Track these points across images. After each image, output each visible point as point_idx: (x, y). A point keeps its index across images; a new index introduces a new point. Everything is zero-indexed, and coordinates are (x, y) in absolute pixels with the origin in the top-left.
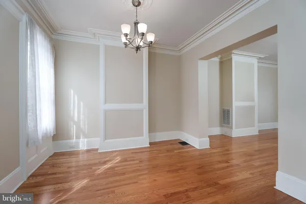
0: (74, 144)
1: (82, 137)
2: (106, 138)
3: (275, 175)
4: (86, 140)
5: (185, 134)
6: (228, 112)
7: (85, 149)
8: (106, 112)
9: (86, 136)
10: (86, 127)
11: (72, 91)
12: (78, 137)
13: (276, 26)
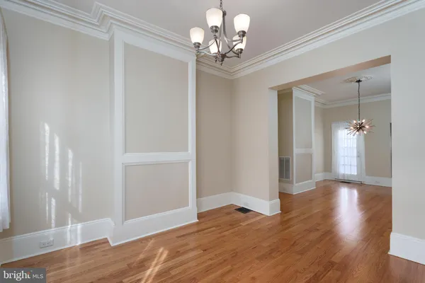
0: (52, 239)
1: (70, 222)
2: (126, 217)
3: (389, 236)
4: (79, 226)
5: (242, 195)
6: (288, 161)
7: (79, 243)
8: (127, 168)
9: (78, 218)
10: (80, 200)
11: (47, 128)
12: (61, 222)
13: (390, 56)
